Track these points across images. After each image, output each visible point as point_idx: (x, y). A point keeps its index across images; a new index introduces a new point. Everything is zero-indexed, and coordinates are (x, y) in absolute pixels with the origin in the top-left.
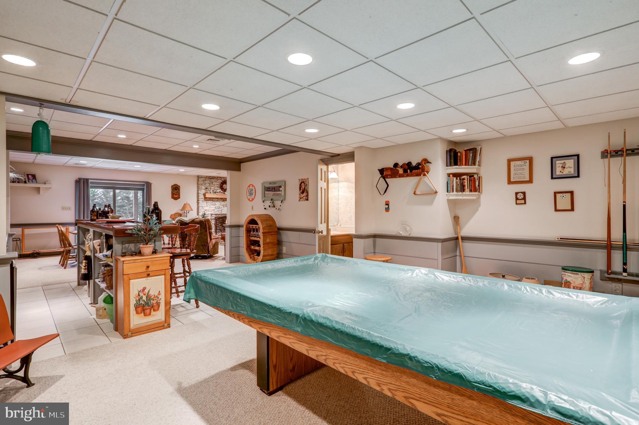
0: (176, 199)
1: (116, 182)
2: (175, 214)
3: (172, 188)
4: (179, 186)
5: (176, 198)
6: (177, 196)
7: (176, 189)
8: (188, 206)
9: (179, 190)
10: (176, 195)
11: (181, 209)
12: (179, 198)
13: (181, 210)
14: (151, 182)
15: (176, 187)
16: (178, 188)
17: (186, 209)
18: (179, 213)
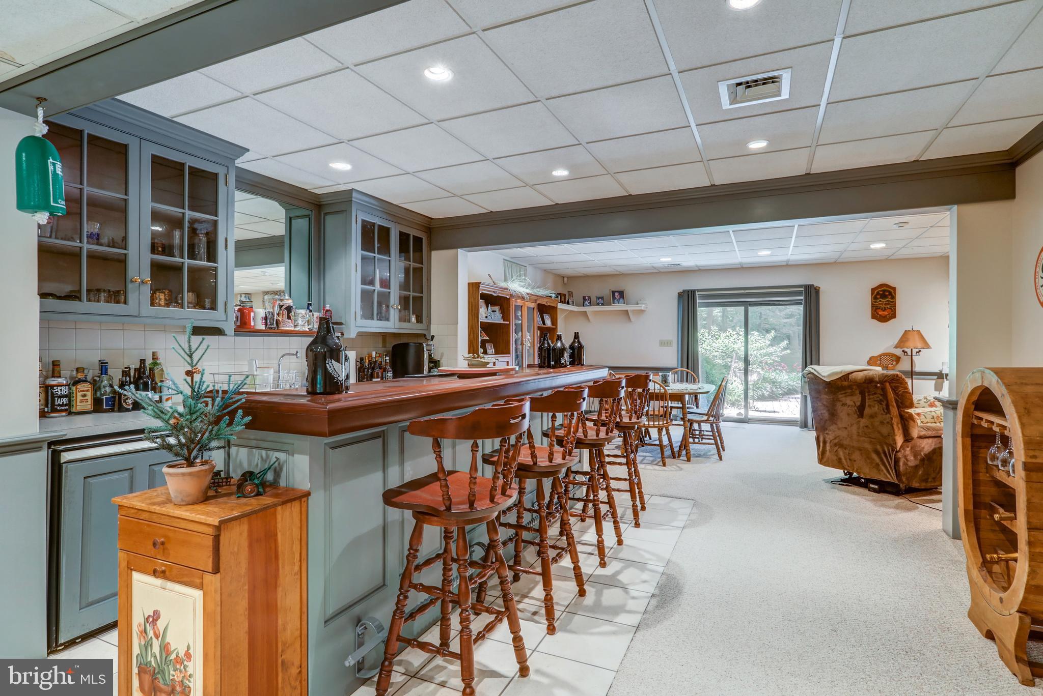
0: (883, 319)
1: (742, 292)
2: (880, 356)
3: (872, 294)
4: (894, 289)
5: (885, 317)
6: (885, 313)
7: (884, 296)
8: (917, 337)
9: (893, 297)
10: (885, 310)
11: (896, 342)
12: (893, 316)
13: (896, 347)
14: (816, 285)
15: (884, 291)
16: (890, 293)
17: (911, 344)
18: (893, 355)
